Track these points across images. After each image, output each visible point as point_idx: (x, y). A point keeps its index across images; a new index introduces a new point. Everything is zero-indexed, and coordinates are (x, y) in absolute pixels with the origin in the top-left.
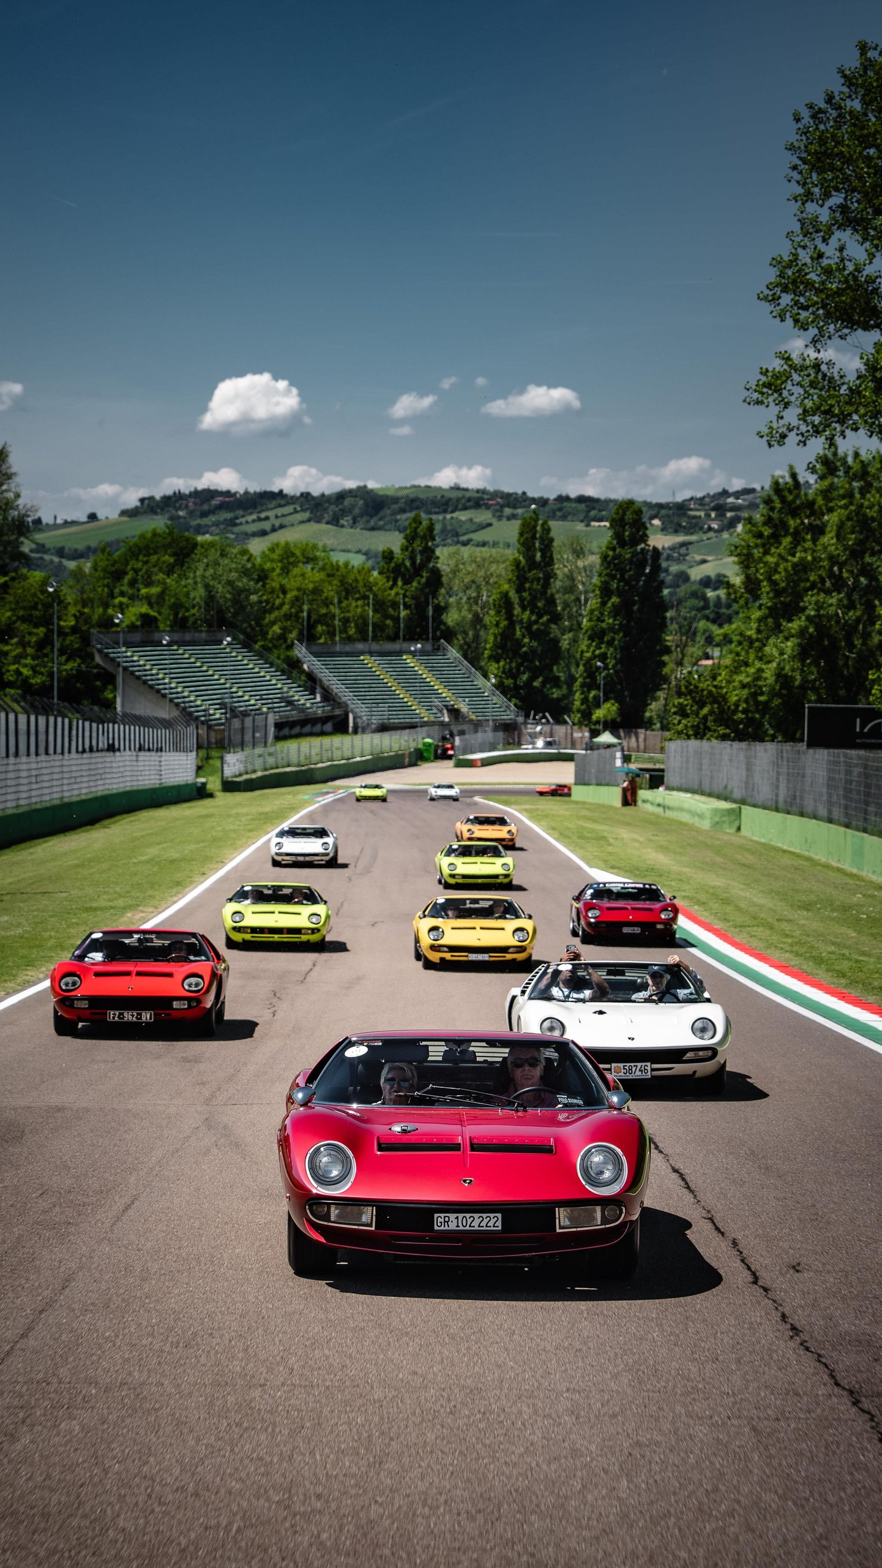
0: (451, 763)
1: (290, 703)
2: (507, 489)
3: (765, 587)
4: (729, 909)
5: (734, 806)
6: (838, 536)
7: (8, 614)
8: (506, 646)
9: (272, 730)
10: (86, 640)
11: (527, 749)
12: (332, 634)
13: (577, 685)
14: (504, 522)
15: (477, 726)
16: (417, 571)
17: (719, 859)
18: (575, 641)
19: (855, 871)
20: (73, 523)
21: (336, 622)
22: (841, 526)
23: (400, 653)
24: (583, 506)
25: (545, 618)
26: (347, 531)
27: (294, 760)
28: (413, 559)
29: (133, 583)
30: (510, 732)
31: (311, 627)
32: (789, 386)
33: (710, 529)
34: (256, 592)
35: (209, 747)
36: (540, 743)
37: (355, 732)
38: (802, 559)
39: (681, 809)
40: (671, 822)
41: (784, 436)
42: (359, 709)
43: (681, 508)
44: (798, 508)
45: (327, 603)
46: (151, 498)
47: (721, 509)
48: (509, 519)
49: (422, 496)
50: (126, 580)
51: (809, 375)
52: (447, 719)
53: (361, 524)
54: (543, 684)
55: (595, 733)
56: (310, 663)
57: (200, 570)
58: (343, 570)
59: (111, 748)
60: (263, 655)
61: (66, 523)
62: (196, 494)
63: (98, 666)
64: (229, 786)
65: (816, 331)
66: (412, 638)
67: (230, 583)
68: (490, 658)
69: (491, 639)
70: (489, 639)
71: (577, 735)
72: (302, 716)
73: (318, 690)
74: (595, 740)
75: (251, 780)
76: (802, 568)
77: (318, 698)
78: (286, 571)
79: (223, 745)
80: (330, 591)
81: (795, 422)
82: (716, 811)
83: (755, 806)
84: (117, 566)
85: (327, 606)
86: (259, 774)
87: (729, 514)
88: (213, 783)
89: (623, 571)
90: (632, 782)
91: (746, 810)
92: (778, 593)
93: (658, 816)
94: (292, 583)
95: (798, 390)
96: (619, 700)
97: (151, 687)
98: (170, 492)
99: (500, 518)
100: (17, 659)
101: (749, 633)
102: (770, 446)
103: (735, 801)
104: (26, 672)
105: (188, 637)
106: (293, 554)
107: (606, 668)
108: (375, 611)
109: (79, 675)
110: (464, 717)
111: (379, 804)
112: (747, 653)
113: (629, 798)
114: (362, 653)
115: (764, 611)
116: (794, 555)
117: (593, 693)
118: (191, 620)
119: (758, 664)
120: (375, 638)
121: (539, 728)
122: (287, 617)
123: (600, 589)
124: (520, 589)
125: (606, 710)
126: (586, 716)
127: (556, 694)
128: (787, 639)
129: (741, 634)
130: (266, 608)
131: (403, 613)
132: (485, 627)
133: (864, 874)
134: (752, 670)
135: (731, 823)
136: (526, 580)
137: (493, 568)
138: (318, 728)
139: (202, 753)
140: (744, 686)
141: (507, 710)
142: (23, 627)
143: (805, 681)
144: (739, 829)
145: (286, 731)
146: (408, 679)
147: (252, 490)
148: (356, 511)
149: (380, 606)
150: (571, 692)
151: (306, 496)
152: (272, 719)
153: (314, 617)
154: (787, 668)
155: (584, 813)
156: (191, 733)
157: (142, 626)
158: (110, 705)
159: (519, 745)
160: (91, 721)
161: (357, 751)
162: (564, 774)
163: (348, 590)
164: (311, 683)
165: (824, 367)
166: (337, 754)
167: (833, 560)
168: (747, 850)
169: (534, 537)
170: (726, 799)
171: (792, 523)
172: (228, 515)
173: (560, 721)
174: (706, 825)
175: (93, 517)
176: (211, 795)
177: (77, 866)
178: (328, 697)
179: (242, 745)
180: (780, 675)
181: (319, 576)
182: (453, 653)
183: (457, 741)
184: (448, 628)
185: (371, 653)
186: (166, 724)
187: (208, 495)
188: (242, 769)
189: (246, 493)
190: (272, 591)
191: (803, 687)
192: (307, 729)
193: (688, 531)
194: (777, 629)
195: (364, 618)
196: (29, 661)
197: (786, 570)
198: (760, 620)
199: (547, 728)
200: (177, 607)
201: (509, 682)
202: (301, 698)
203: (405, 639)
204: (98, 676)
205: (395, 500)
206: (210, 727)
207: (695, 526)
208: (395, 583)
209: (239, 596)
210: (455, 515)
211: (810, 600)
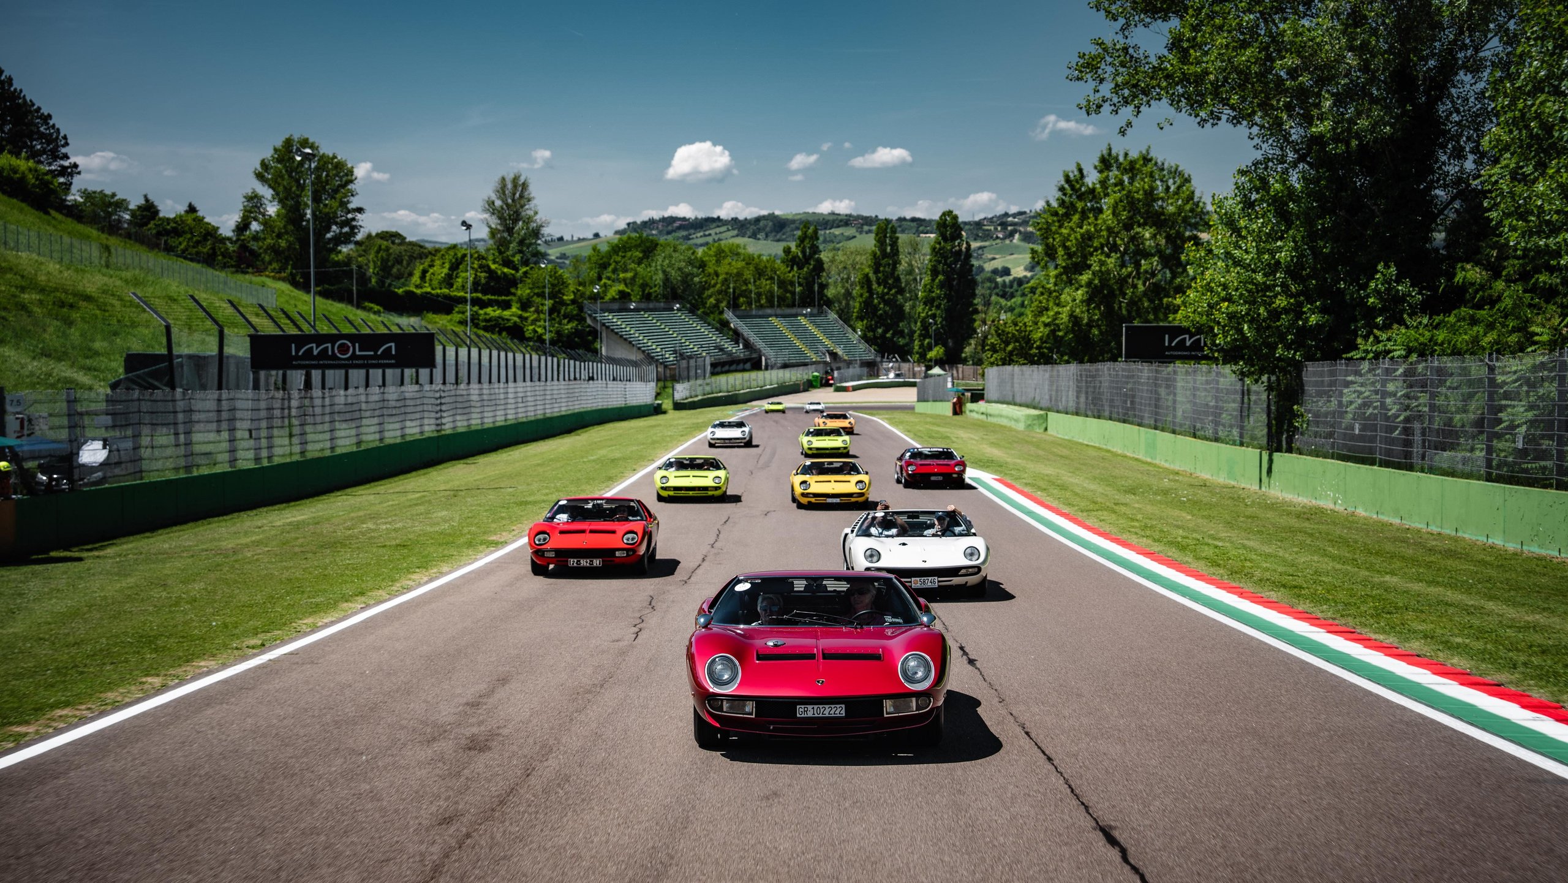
0: (832, 389)
1: (721, 350)
2: (866, 214)
3: (1061, 252)
4: (1068, 494)
5: (1042, 412)
6: (1114, 214)
7: (528, 291)
8: (868, 310)
9: (708, 368)
10: (581, 308)
11: (882, 379)
12: (750, 304)
13: (916, 335)
14: (864, 235)
15: (849, 364)
16: (807, 259)
17: (1041, 452)
18: (913, 307)
19: (1149, 460)
20: (584, 239)
21: (753, 295)
22: (1115, 207)
23: (796, 315)
24: (915, 224)
25: (893, 291)
26: (762, 242)
27: (725, 389)
28: (803, 252)
29: (614, 271)
30: (872, 368)
31: (736, 298)
32: (1103, 66)
33: (997, 238)
34: (697, 276)
35: (665, 380)
36: (892, 375)
37: (766, 368)
38: (1088, 231)
39: (1001, 416)
40: (995, 425)
41: (1099, 107)
42: (768, 353)
43: (979, 224)
44: (1083, 194)
45: (746, 282)
46: (634, 223)
47: (1004, 225)
48: (867, 233)
49: (810, 219)
50: (610, 269)
51: (1119, 56)
52: (828, 360)
53: (771, 238)
54: (893, 335)
55: (929, 368)
56: (735, 322)
57: (659, 260)
58: (757, 260)
59: (591, 378)
60: (703, 318)
61: (579, 240)
62: (664, 220)
63: (589, 326)
64: (678, 406)
65: (1124, 21)
66: (804, 305)
67: (680, 269)
68: (857, 318)
69: (857, 305)
70: (856, 305)
71: (917, 369)
72: (730, 359)
73: (741, 341)
74: (930, 372)
75: (694, 402)
76: (1088, 237)
77: (741, 346)
78: (718, 261)
79: (675, 379)
80: (748, 275)
81: (1108, 95)
82: (1028, 416)
83: (1058, 412)
84: (605, 260)
85: (746, 285)
86: (700, 398)
87: (1010, 228)
88: (667, 404)
89: (946, 258)
90: (959, 399)
91: (1052, 416)
92: (1070, 255)
93: (982, 421)
94: (723, 269)
95: (1109, 69)
96: (945, 345)
97: (626, 339)
98: (646, 219)
99: (861, 233)
100: (534, 322)
101: (1048, 286)
102: (1088, 114)
103: (1041, 409)
104: (540, 330)
105: (651, 305)
106: (723, 251)
107: (935, 324)
108: (779, 287)
109: (576, 333)
110: (840, 358)
111: (780, 415)
112: (1048, 300)
113: (958, 409)
114: (771, 316)
115: (1060, 270)
116: (1081, 228)
117: (927, 341)
118: (654, 295)
119: (1056, 309)
120: (779, 306)
121: (891, 365)
122: (720, 292)
123: (931, 271)
124: (876, 272)
125: (936, 352)
126: (922, 358)
127: (902, 341)
128: (1077, 289)
129: (1043, 287)
130: (705, 287)
131: (798, 289)
132: (854, 298)
133: (1157, 462)
134: (1051, 313)
135: (1040, 425)
136: (880, 265)
137: (858, 258)
138: (741, 366)
139: (661, 384)
140: (1046, 325)
141: (869, 353)
142: (537, 300)
143: (1090, 320)
144: (1046, 429)
145: (719, 369)
146: (802, 333)
147: (699, 217)
148: (768, 229)
149: (782, 284)
150: (912, 341)
151: (735, 220)
152: (708, 361)
153: (737, 292)
154: (1078, 310)
155: (928, 420)
156: (652, 370)
157: (620, 298)
158: (596, 352)
159: (877, 376)
160: (575, 360)
161: (768, 382)
162: (908, 395)
163: (760, 273)
164: (736, 336)
165: (1131, 51)
166: (754, 384)
167: (1109, 230)
168: (1060, 445)
169: (885, 236)
170: (1035, 408)
171: (1080, 205)
172: (684, 233)
173: (905, 360)
174: (1021, 427)
175: (597, 235)
176: (665, 412)
177: (538, 465)
178: (748, 345)
179: (688, 379)
180: (1072, 316)
181: (741, 264)
182: (833, 316)
183: (836, 374)
184: (828, 299)
185: (777, 316)
186: (635, 364)
187: (672, 220)
188: (687, 394)
189: (696, 218)
190: (709, 275)
191: (1090, 325)
192: (733, 367)
193: (984, 239)
194: (1070, 282)
195: (771, 292)
196: (542, 323)
197: (1076, 239)
198: (1056, 277)
199: (896, 365)
200: (644, 286)
201: (870, 334)
202: (729, 346)
203: (799, 306)
204: (590, 333)
205: (793, 221)
206: (666, 367)
207: (988, 236)
208: (792, 269)
209: (686, 279)
210: (832, 231)
211: (1094, 261)
